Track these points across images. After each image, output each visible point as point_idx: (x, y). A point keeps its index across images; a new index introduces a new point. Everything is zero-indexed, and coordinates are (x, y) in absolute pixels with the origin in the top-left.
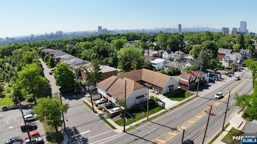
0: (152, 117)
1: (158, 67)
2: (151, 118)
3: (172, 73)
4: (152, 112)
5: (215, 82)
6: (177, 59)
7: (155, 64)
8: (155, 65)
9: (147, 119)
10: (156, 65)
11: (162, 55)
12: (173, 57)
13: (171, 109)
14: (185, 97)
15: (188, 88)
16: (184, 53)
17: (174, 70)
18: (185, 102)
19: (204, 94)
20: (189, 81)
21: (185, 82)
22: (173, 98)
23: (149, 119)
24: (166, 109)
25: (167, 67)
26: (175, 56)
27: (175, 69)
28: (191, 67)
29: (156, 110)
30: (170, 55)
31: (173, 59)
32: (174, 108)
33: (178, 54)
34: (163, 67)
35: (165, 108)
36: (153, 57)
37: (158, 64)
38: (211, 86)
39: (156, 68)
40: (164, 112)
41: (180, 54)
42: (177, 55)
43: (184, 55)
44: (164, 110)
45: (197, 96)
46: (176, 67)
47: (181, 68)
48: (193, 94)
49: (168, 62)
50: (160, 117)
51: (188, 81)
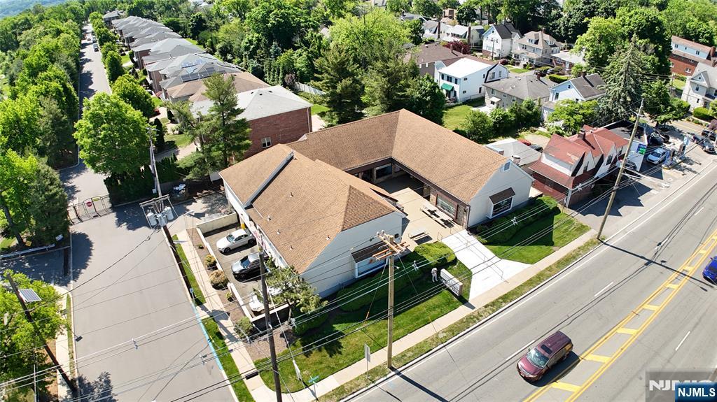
0: (408, 350)
1: (464, 92)
2: (403, 355)
3: (513, 119)
4: (412, 321)
5: (663, 171)
6: (531, 60)
7: (453, 80)
8: (453, 84)
9: (386, 359)
10: (456, 83)
11: (482, 42)
12: (517, 50)
13: (493, 304)
14: (553, 244)
15: (567, 201)
16: (554, 41)
17: (520, 109)
18: (550, 269)
19: (625, 231)
20: (574, 174)
21: (558, 173)
22: (505, 248)
23: (398, 359)
24: (472, 307)
25: (495, 92)
26: (525, 47)
27: (524, 104)
28: (581, 107)
29: (430, 309)
30: (507, 41)
31: (517, 56)
32: (505, 298)
33: (537, 42)
34: (480, 91)
35: (470, 301)
36: (450, 50)
37: (466, 79)
38: (649, 190)
39: (458, 94)
40: (461, 321)
41: (540, 42)
42: (533, 45)
43: (555, 46)
44: (462, 312)
45: (600, 240)
46: (527, 98)
47: (544, 103)
48: (582, 229)
49: (500, 72)
50: (444, 350)
51: (569, 173)
